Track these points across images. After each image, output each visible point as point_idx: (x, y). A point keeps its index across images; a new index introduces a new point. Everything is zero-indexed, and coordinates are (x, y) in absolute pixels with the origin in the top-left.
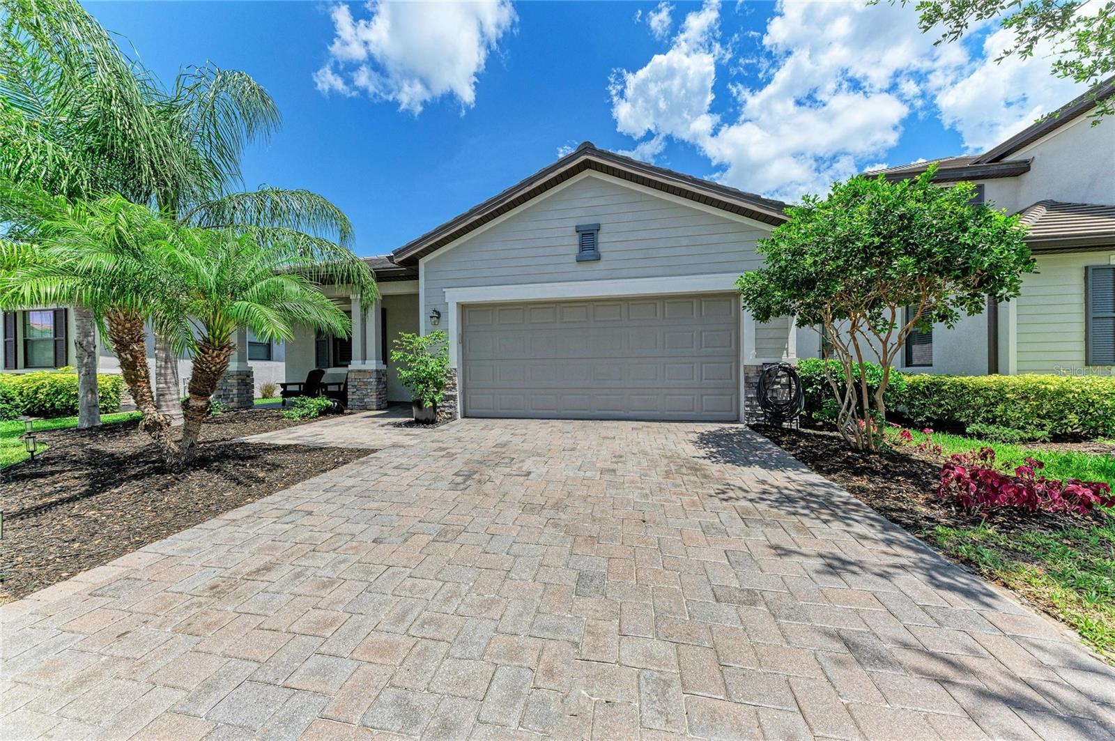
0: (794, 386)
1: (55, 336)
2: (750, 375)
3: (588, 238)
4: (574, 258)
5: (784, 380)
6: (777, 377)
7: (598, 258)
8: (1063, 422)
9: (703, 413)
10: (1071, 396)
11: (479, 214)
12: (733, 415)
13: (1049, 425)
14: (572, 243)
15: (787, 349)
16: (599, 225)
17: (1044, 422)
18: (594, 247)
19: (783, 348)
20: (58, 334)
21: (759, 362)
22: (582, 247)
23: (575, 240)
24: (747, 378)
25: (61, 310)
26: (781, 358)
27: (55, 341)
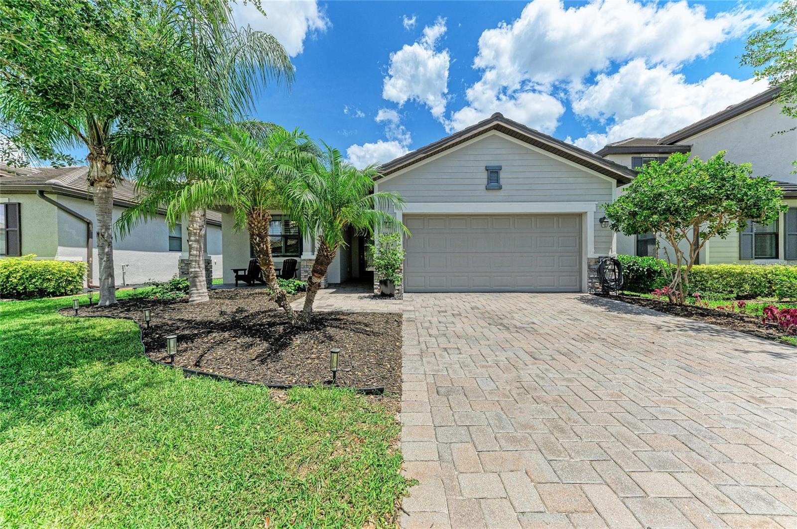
0: (617, 271)
1: (7, 226)
2: (591, 264)
3: (494, 174)
4: (483, 187)
5: (610, 267)
6: (606, 265)
7: (500, 188)
8: (742, 289)
9: (560, 287)
10: (746, 275)
11: (424, 153)
12: (577, 288)
13: (735, 291)
14: (483, 177)
15: (611, 249)
16: (501, 166)
17: (733, 289)
18: (498, 181)
19: (610, 248)
20: (9, 225)
21: (597, 256)
22: (490, 180)
23: (485, 175)
24: (589, 266)
25: (14, 204)
26: (608, 253)
27: (7, 232)
